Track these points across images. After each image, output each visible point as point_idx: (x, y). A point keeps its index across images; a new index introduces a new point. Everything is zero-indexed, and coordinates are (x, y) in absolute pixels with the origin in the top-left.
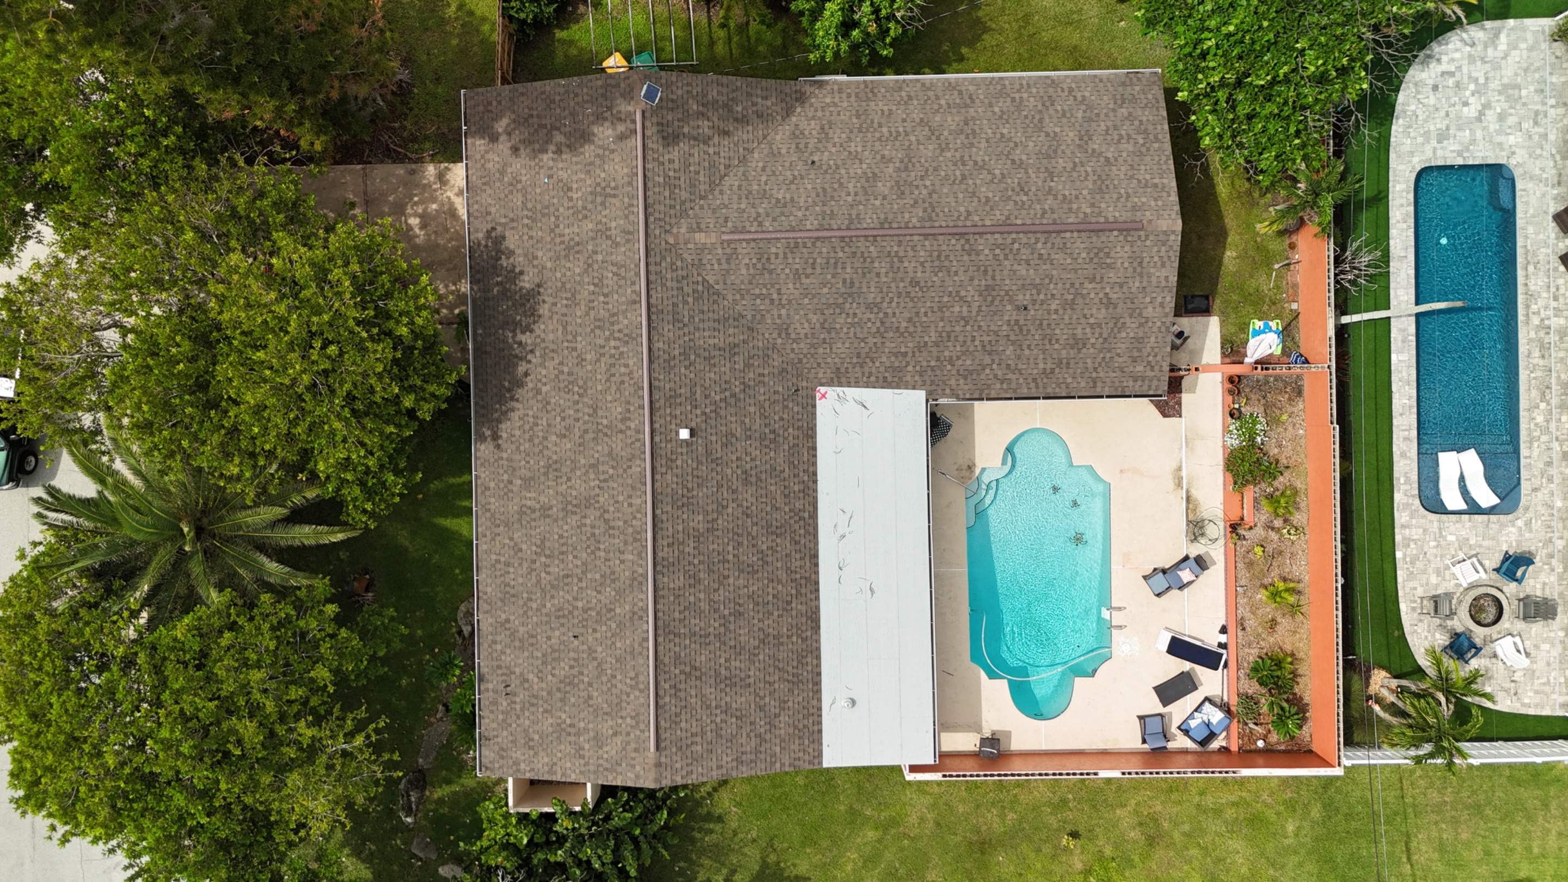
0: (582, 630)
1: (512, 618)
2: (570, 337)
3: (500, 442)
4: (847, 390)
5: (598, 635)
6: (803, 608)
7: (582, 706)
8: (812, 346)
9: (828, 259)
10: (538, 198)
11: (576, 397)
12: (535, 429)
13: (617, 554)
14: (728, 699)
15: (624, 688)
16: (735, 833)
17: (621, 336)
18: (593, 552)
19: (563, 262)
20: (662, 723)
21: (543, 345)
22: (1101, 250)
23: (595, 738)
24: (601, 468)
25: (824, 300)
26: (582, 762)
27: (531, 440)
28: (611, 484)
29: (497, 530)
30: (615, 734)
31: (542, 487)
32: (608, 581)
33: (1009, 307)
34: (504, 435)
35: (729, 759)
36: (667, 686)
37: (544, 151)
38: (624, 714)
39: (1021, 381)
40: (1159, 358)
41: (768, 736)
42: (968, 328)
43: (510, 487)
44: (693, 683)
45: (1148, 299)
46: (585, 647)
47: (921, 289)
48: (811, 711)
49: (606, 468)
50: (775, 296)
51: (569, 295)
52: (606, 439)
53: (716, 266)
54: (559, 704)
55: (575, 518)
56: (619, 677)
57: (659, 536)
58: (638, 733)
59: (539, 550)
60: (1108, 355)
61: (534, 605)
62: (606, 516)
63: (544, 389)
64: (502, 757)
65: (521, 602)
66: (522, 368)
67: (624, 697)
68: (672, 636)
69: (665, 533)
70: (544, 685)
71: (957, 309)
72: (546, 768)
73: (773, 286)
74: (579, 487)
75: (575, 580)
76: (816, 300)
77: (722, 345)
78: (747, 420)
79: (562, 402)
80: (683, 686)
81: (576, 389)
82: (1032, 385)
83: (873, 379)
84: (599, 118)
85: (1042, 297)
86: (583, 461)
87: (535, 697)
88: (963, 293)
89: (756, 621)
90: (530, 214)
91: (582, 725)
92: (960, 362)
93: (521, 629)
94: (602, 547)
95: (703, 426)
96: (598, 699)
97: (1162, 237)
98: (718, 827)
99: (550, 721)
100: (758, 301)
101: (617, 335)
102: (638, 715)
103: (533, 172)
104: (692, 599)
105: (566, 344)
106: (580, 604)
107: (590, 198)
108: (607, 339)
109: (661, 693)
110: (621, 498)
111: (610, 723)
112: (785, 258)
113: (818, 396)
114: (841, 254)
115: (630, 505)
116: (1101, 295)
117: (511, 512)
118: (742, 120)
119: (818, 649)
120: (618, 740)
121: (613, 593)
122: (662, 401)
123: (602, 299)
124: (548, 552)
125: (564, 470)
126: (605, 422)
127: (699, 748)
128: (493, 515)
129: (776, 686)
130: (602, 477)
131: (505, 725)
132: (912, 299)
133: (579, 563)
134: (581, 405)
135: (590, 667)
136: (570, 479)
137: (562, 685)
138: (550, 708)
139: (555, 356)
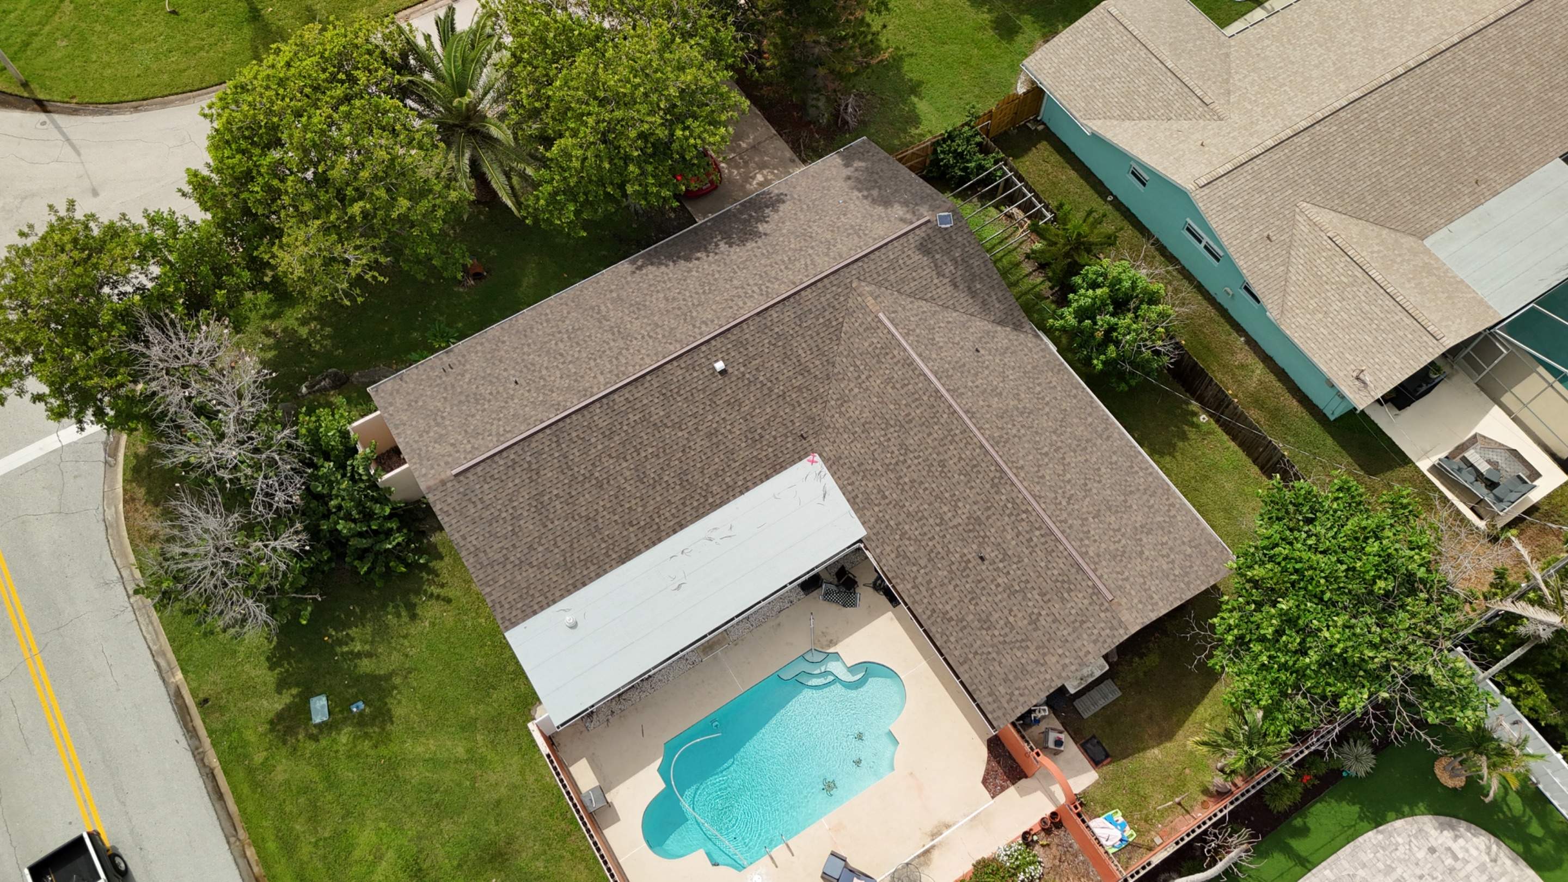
0: (524, 384)
1: (508, 343)
2: (741, 266)
3: (638, 272)
4: (829, 476)
5: (527, 394)
6: (633, 539)
7: (463, 415)
8: (845, 428)
9: (916, 392)
10: (826, 204)
11: (701, 291)
12: (661, 283)
13: (599, 372)
14: (525, 514)
15: (494, 430)
16: (405, 637)
17: (764, 290)
18: (590, 359)
19: (792, 237)
20: (479, 469)
21: (725, 257)
22: (1069, 582)
23: (441, 435)
24: (658, 330)
25: (884, 411)
27: (651, 285)
28: (650, 341)
29: (569, 303)
30: (452, 445)
31: (620, 308)
32: (573, 378)
33: (975, 547)
35: (474, 542)
36: (512, 456)
37: (860, 190)
38: (472, 440)
39: (925, 601)
40: (1022, 699)
41: (509, 566)
42: (938, 529)
43: (608, 293)
44: (524, 477)
45: (1060, 651)
46: (512, 392)
47: (942, 471)
48: (548, 595)
49: (660, 332)
50: (863, 377)
51: (771, 251)
52: (682, 321)
53: (857, 324)
54: (456, 402)
55: (610, 336)
56: (501, 423)
57: (629, 388)
58: (463, 457)
59: (571, 331)
60: (994, 655)
61: (526, 350)
62: (624, 351)
63: (694, 273)
65: (523, 342)
66: (699, 254)
67: (486, 434)
68: (555, 439)
69: (635, 391)
70: (466, 386)
71: (945, 509)
73: (870, 370)
74: (635, 326)
75: (561, 361)
76: (880, 406)
77: (803, 361)
78: (758, 411)
79: (691, 286)
80: (518, 469)
81: (707, 288)
82: (928, 613)
83: (850, 488)
84: (905, 204)
85: (1001, 565)
86: (656, 318)
87: (453, 386)
89: (601, 503)
90: (811, 206)
91: (448, 423)
92: (907, 543)
93: (502, 353)
94: (598, 361)
95: (734, 379)
96: (475, 421)
97: (1115, 623)
98: (405, 616)
99: (439, 404)
100: (852, 369)
101: (763, 287)
102: (477, 449)
103: (841, 193)
104: (593, 440)
105: (735, 267)
106: (544, 372)
107: (847, 226)
108: (756, 284)
109: (505, 454)
110: (643, 351)
111: (460, 437)
112: (896, 364)
113: (810, 458)
114: (925, 398)
115: (642, 359)
116: (1036, 611)
117: (589, 303)
118: (973, 294)
119: (605, 572)
120: (450, 449)
121: (566, 385)
122: (734, 338)
123: (783, 267)
124: (572, 336)
125: (642, 313)
126: (694, 314)
127: (473, 511)
128: (579, 295)
129: (556, 551)
130: (651, 334)
131: (419, 382)
132: (929, 471)
133: (576, 356)
134: (697, 296)
135: (498, 403)
136: (637, 319)
137: (472, 396)
138: (449, 399)
139: (722, 266)
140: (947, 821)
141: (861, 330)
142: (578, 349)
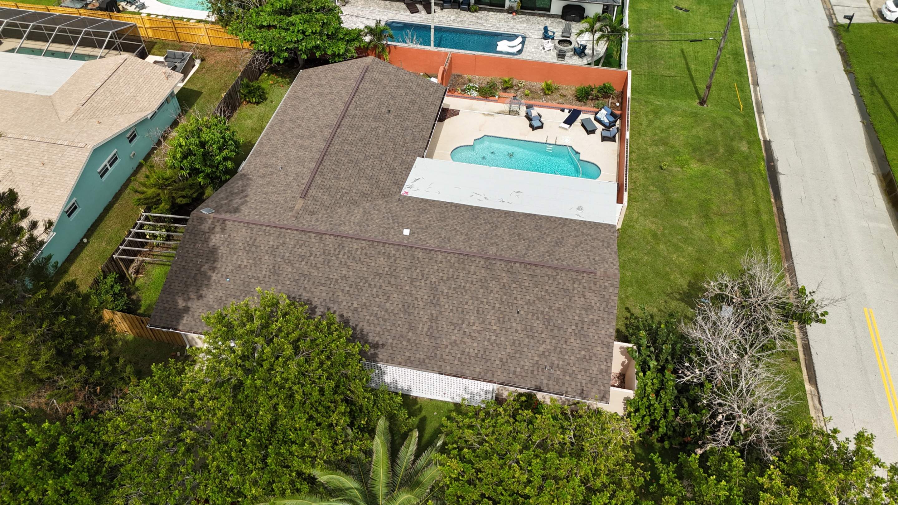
0: (514, 308)
1: (500, 356)
2: (329, 282)
3: (380, 343)
4: (407, 183)
5: (519, 296)
6: (522, 217)
7: (564, 316)
8: (378, 187)
9: (334, 164)
10: (236, 287)
11: (367, 285)
12: (379, 316)
13: (469, 276)
14: (569, 245)
15: (554, 285)
17: (338, 250)
18: (466, 291)
19: (281, 278)
20: (579, 267)
21: (327, 301)
22: (372, 80)
23: (586, 311)
24: (414, 277)
25: (355, 174)
26: (601, 322)
27: (385, 321)
28: (425, 272)
29: (439, 356)
30: (584, 296)
31: (417, 318)
32: (486, 284)
33: (387, 115)
34: (377, 339)
35: (606, 250)
36: (556, 262)
37: (209, 278)
38: (571, 288)
41: (594, 237)
42: (391, 131)
43: (412, 341)
46: (526, 307)
47: (365, 139)
48: (582, 223)
49: (415, 274)
50: (344, 191)
51: (303, 278)
52: (397, 271)
53: (317, 207)
54: (562, 332)
55: (441, 299)
56: (547, 287)
58: (584, 281)
59: (458, 328)
61: (494, 338)
62: (445, 278)
63: (355, 305)
64: (596, 382)
65: (490, 347)
67: (560, 286)
68: (526, 256)
69: (462, 248)
70: (548, 341)
73: (338, 189)
74: (423, 293)
75: (481, 306)
76: (354, 177)
77: (362, 215)
78: (409, 215)
79: (367, 295)
80: (557, 257)
81: (361, 284)
83: (404, 172)
84: (207, 240)
85: (386, 104)
86: (407, 288)
87: (556, 348)
88: (373, 127)
89: (525, 230)
90: (244, 295)
91: (576, 318)
92: (407, 140)
93: (508, 350)
94: (463, 284)
96: (560, 304)
97: (375, 63)
99: (572, 340)
100: (344, 198)
101: (337, 253)
102: (572, 279)
103: (220, 288)
104: (505, 246)
105: (332, 286)
106: (497, 305)
107: (250, 255)
108: (337, 258)
109: (560, 264)
110: (436, 267)
111: (576, 298)
112: (326, 179)
113: (405, 195)
114: (334, 158)
115: (441, 262)
116: (393, 88)
117: (429, 343)
118: (243, 190)
119: (547, 216)
120: (588, 294)
121: (494, 282)
122: (384, 236)
123: (312, 258)
124: (460, 322)
125: (409, 301)
126: (387, 269)
127: (597, 258)
128: (428, 357)
129: (565, 230)
130: (420, 277)
131: (573, 375)
132: (369, 144)
133: (471, 301)
134: (372, 283)
135: (539, 306)
136: (417, 299)
137: (549, 327)
138: (563, 339)
139: (337, 294)
140: (482, 115)
141: (319, 203)
142: (466, 307)
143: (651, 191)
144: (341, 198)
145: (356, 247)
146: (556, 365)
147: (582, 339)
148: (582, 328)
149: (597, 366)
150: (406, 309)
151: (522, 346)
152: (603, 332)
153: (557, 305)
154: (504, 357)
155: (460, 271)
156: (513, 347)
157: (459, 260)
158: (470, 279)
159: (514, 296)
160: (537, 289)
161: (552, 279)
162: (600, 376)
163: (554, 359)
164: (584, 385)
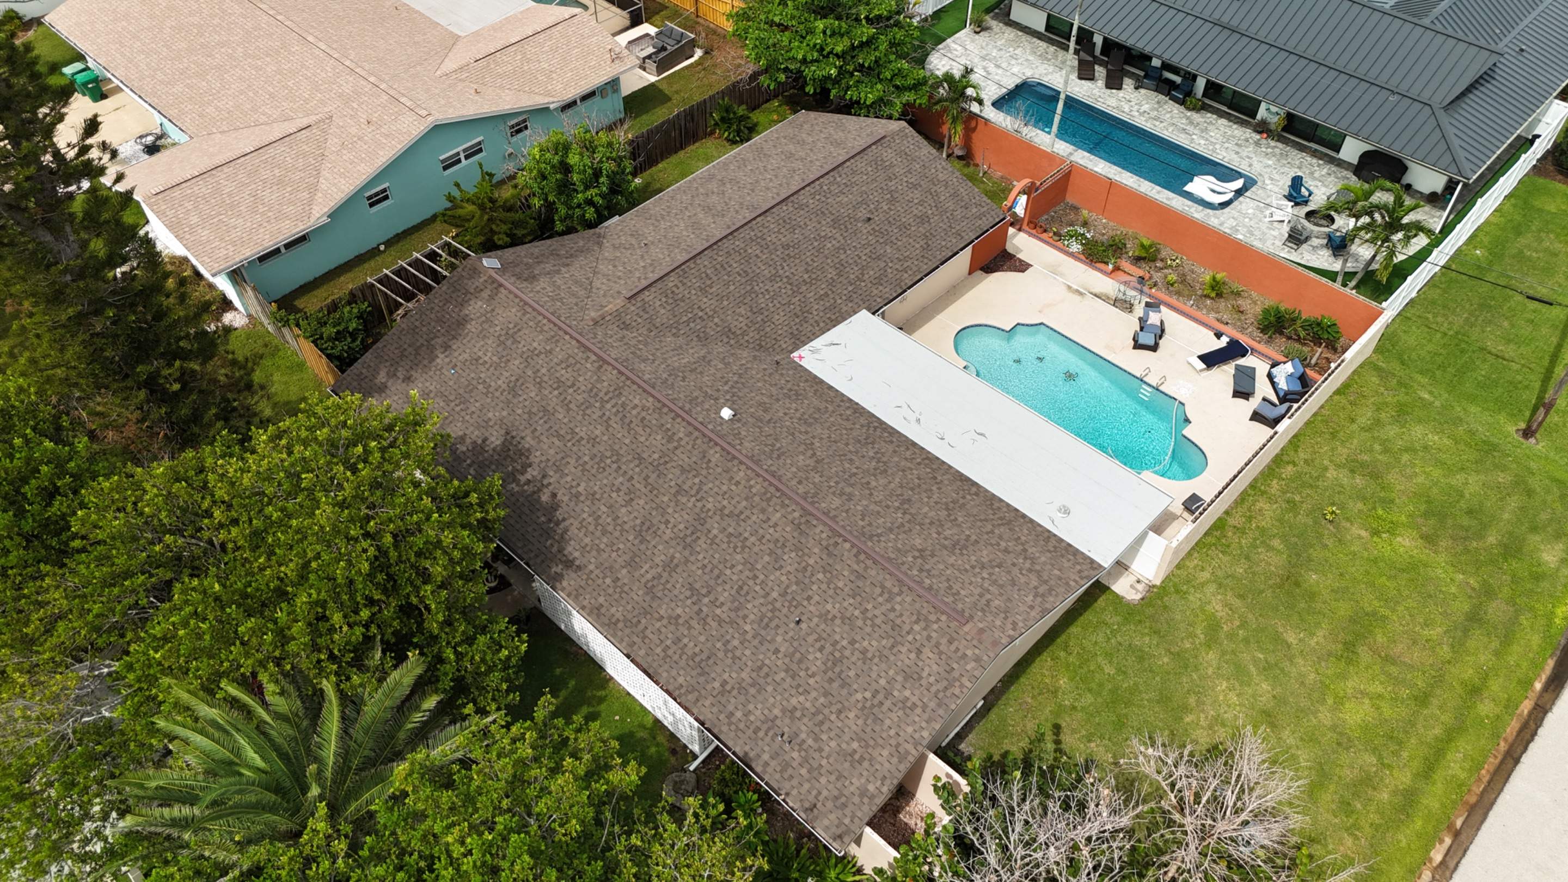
0: (798, 612)
1: (726, 676)
2: (569, 437)
3: (577, 563)
4: (813, 343)
5: (816, 598)
6: (949, 477)
7: (865, 668)
8: (758, 330)
9: (714, 266)
10: (456, 387)
11: (615, 466)
12: (600, 521)
13: (764, 526)
14: (974, 558)
15: (883, 609)
17: (611, 395)
18: (743, 547)
19: (515, 401)
20: (946, 599)
21: (550, 464)
22: (876, 161)
23: (905, 679)
24: (686, 487)
25: (737, 295)
27: (604, 532)
28: (705, 488)
30: (919, 652)
31: (648, 553)
32: (779, 552)
33: (860, 224)
34: (577, 554)
35: (1031, 598)
37: (434, 358)
38: (906, 627)
39: (916, 262)
40: (977, 198)
41: (1038, 568)
42: (849, 252)
43: (619, 584)
44: (933, 561)
45: (933, 171)
46: (816, 620)
47: (794, 248)
48: (1045, 536)
49: (689, 483)
50: (700, 314)
51: (541, 414)
52: (668, 466)
53: (639, 320)
54: (844, 692)
56: (869, 607)
58: (935, 626)
59: (695, 598)
60: (948, 214)
61: (736, 643)
62: (726, 512)
64: (844, 805)
65: (721, 655)
66: (545, 498)
67: (892, 616)
68: (876, 538)
70: (814, 694)
71: (829, 245)
72: (895, 760)
73: (691, 307)
74: (681, 518)
75: (751, 583)
76: (732, 299)
77: (693, 360)
78: (764, 391)
79: (605, 481)
80: (928, 566)
81: (608, 461)
83: (822, 325)
84: (463, 304)
85: (872, 206)
86: (666, 499)
88: (823, 234)
89: (926, 500)
90: (457, 402)
91: (883, 682)
92: (866, 276)
93: (744, 675)
94: (746, 535)
95: (736, 406)
96: (872, 645)
97: (901, 135)
99: (852, 715)
100: (692, 325)
101: (606, 398)
102: (919, 613)
103: (436, 378)
104: (860, 508)
105: (569, 444)
106: (775, 595)
107: (500, 349)
108: (602, 407)
109: (917, 579)
110: (725, 488)
111: (904, 650)
112: (684, 284)
113: (797, 360)
114: (720, 259)
115: (738, 483)
116: (905, 184)
117: (640, 599)
118: (572, 257)
119: (995, 496)
120: (927, 652)
121: (793, 555)
122: (687, 405)
123: (571, 391)
124: (704, 591)
125: (655, 521)
126: (656, 456)
128: (626, 620)
129: (997, 532)
130: (693, 492)
131: (816, 772)
132: (794, 257)
133: (740, 567)
134: (624, 467)
135: (837, 629)
136: (667, 522)
137: (830, 673)
138: (839, 706)
139: (569, 460)
140: (1064, 288)
141: (646, 316)
142: (728, 572)
143: (1270, 548)
144: (688, 322)
145: (636, 401)
146: (798, 740)
147: (869, 722)
148: (881, 703)
149: (863, 781)
150: (645, 530)
151: (769, 680)
152: (910, 730)
153: (865, 643)
154: (731, 682)
155: (755, 511)
156: (754, 675)
157: (765, 494)
158: (761, 531)
159: (810, 593)
160: (851, 601)
161: (886, 596)
162: (856, 800)
163: (804, 728)
164: (821, 798)
